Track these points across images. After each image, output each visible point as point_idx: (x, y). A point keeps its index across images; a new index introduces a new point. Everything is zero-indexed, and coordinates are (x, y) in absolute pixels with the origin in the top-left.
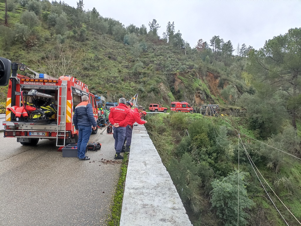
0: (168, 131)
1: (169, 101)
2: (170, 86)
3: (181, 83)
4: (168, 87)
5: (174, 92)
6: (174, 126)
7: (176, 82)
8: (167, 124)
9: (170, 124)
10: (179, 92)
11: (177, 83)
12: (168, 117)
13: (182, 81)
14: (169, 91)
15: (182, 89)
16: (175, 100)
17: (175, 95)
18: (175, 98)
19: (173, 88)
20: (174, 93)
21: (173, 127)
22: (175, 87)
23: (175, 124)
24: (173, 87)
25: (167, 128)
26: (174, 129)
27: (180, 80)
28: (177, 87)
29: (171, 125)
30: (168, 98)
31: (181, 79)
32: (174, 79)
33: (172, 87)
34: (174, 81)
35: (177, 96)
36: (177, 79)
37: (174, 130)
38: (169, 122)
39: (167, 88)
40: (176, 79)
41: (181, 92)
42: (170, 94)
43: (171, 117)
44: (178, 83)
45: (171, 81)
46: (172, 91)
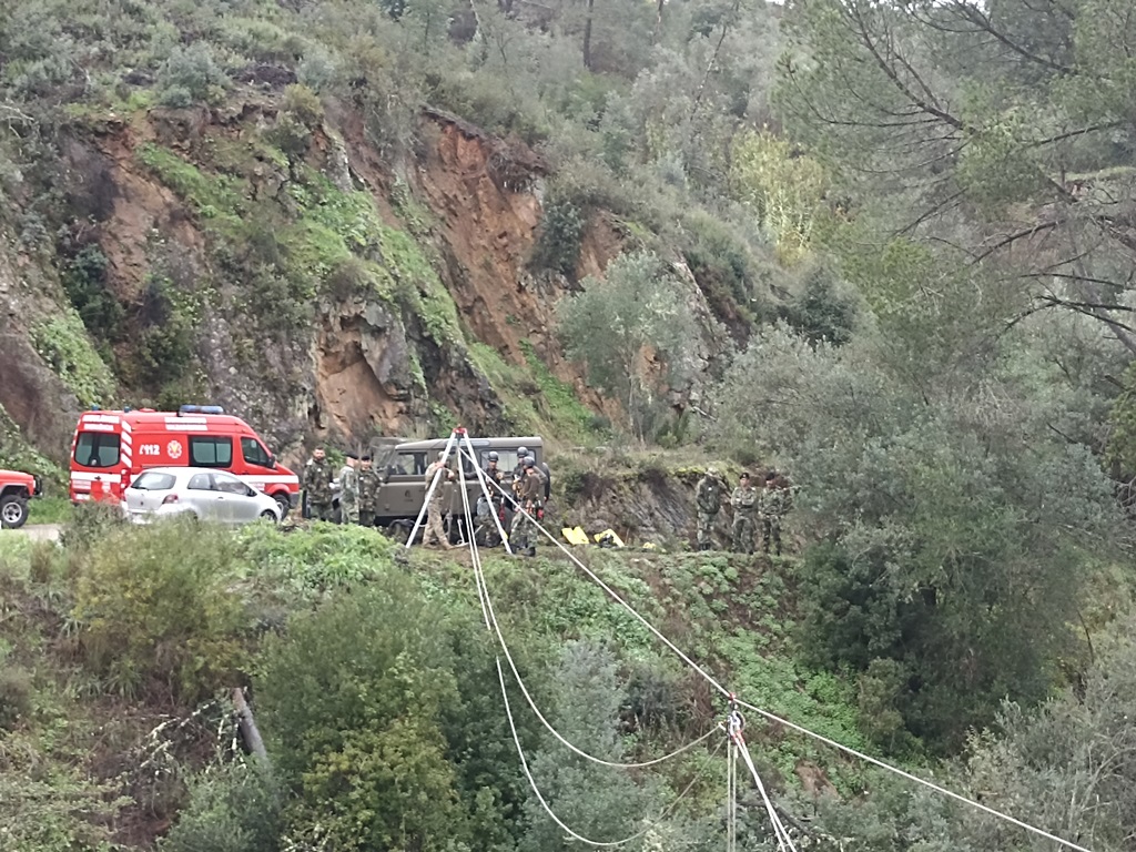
0: (45, 719)
1: (48, 400)
2: (60, 249)
3: (177, 218)
4: (40, 259)
5: (107, 307)
6: (107, 659)
7: (123, 210)
8: (35, 642)
9: (69, 642)
10: (153, 307)
11: (133, 222)
12: (41, 573)
13: (181, 196)
14: (50, 304)
15: (188, 282)
16: (119, 394)
17: (114, 341)
18: (118, 372)
19: (96, 274)
20: (105, 321)
21: (103, 675)
22: (118, 258)
23: (119, 641)
24: (97, 257)
25: (39, 683)
26: (105, 699)
27: (168, 195)
28: (138, 257)
29: (78, 654)
30: (45, 374)
31: (171, 185)
32: (105, 177)
33: (79, 260)
34: (101, 199)
35: (140, 356)
36: (138, 182)
37: (107, 704)
38: (50, 621)
39: (34, 273)
40: (121, 175)
41: (177, 315)
42: (66, 326)
43: (73, 572)
44: (147, 224)
45: (70, 198)
46: (78, 302)
